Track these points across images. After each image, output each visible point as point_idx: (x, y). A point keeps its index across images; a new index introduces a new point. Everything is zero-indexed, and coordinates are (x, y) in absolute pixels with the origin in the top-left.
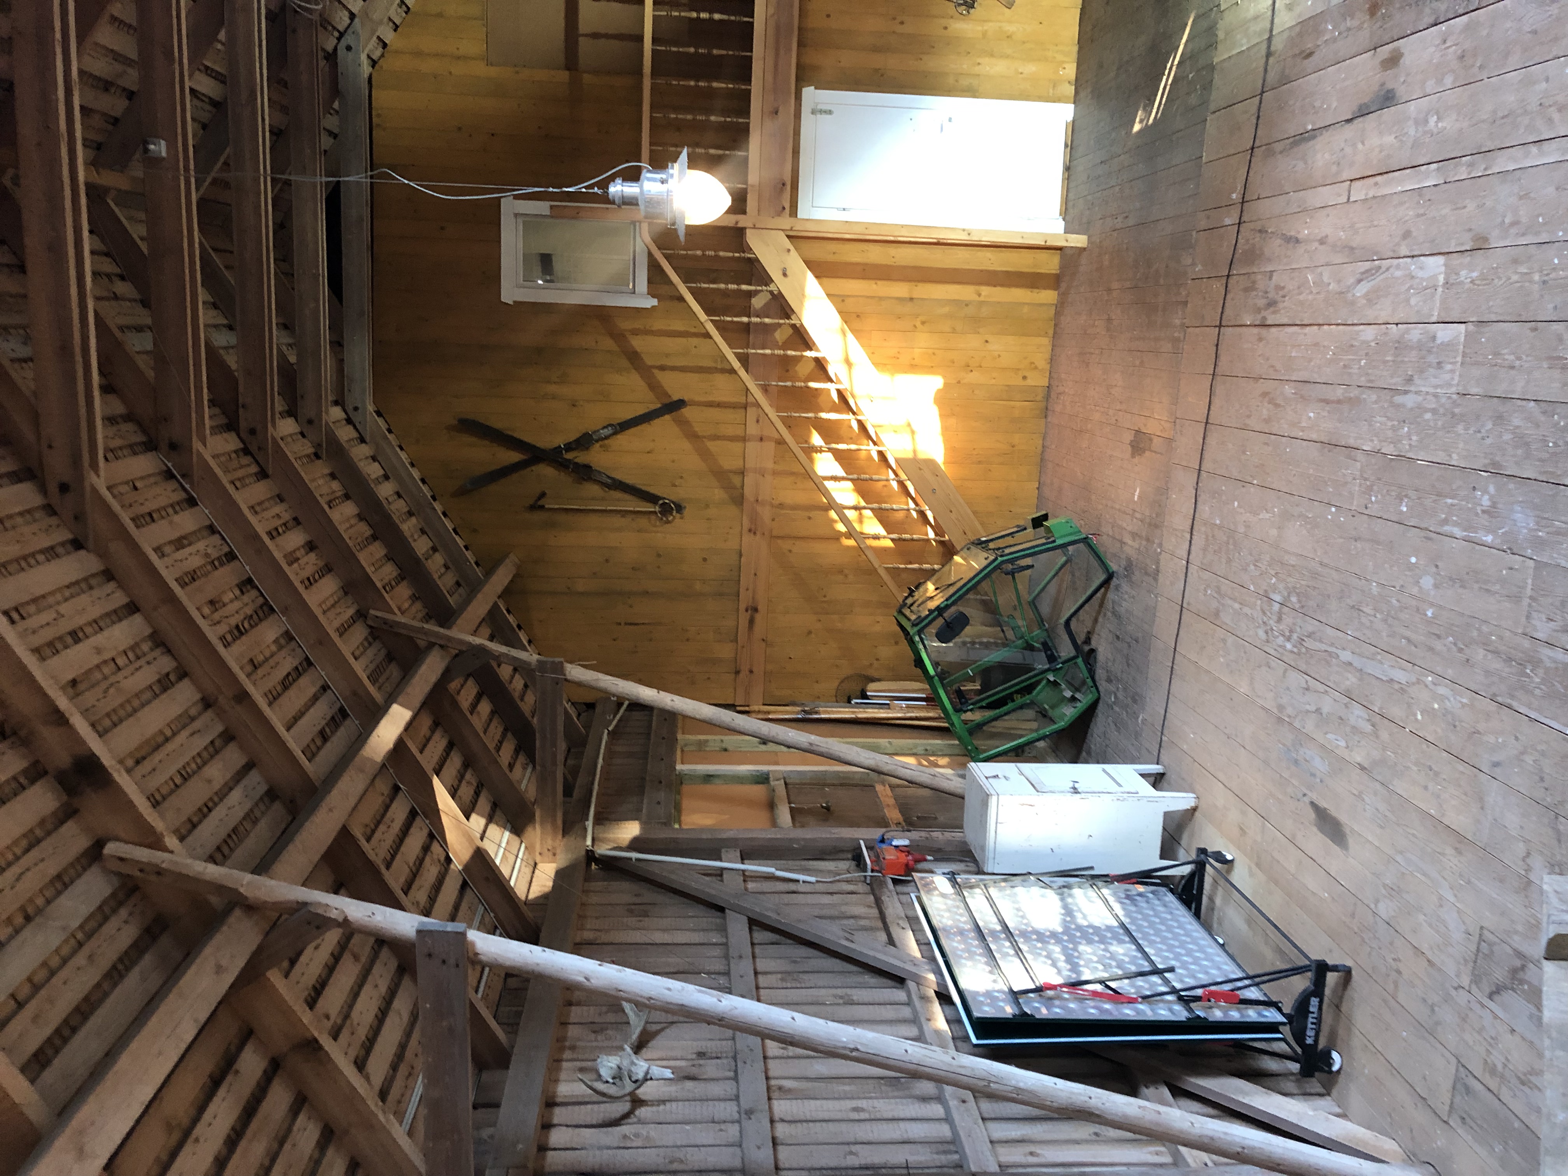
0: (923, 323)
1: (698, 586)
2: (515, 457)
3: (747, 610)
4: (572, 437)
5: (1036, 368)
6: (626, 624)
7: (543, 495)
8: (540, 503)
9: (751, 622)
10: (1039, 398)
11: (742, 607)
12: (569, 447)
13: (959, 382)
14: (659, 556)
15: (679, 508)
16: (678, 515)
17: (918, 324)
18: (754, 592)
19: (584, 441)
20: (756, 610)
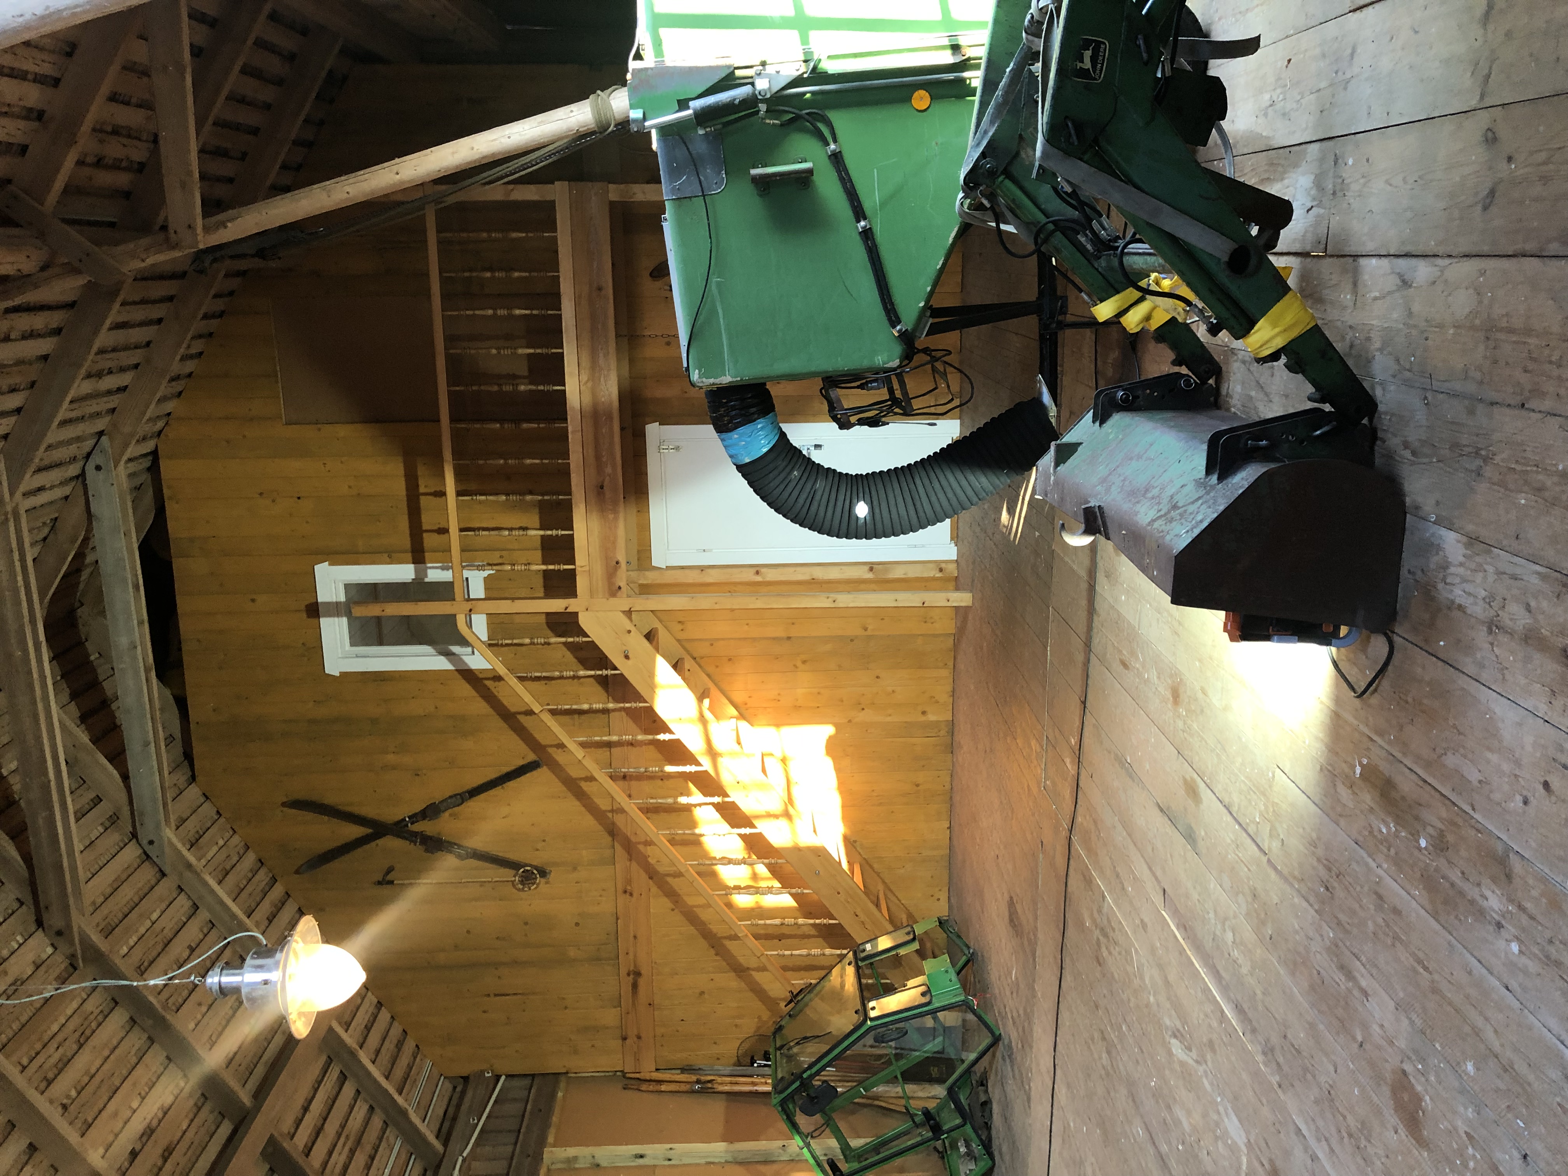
0: (804, 662)
1: (572, 953)
2: (356, 831)
3: (629, 975)
4: (418, 807)
5: (937, 702)
6: (496, 995)
7: (390, 870)
8: (389, 878)
9: (635, 986)
10: (942, 733)
11: (623, 971)
12: (414, 818)
13: (850, 721)
14: (526, 924)
15: (543, 873)
16: (543, 880)
17: (799, 664)
18: (635, 956)
19: (431, 811)
20: (638, 974)
